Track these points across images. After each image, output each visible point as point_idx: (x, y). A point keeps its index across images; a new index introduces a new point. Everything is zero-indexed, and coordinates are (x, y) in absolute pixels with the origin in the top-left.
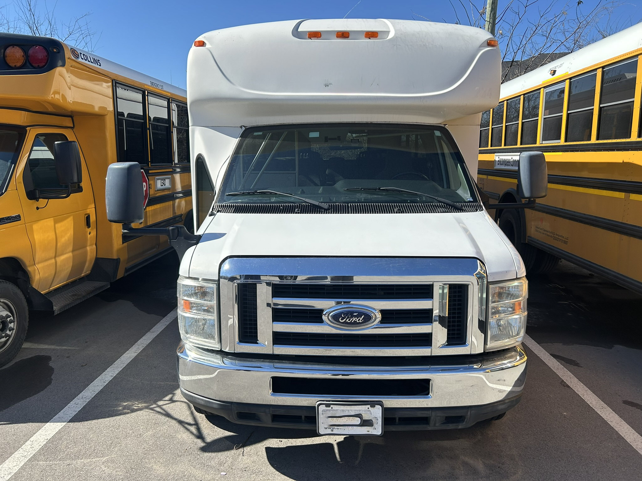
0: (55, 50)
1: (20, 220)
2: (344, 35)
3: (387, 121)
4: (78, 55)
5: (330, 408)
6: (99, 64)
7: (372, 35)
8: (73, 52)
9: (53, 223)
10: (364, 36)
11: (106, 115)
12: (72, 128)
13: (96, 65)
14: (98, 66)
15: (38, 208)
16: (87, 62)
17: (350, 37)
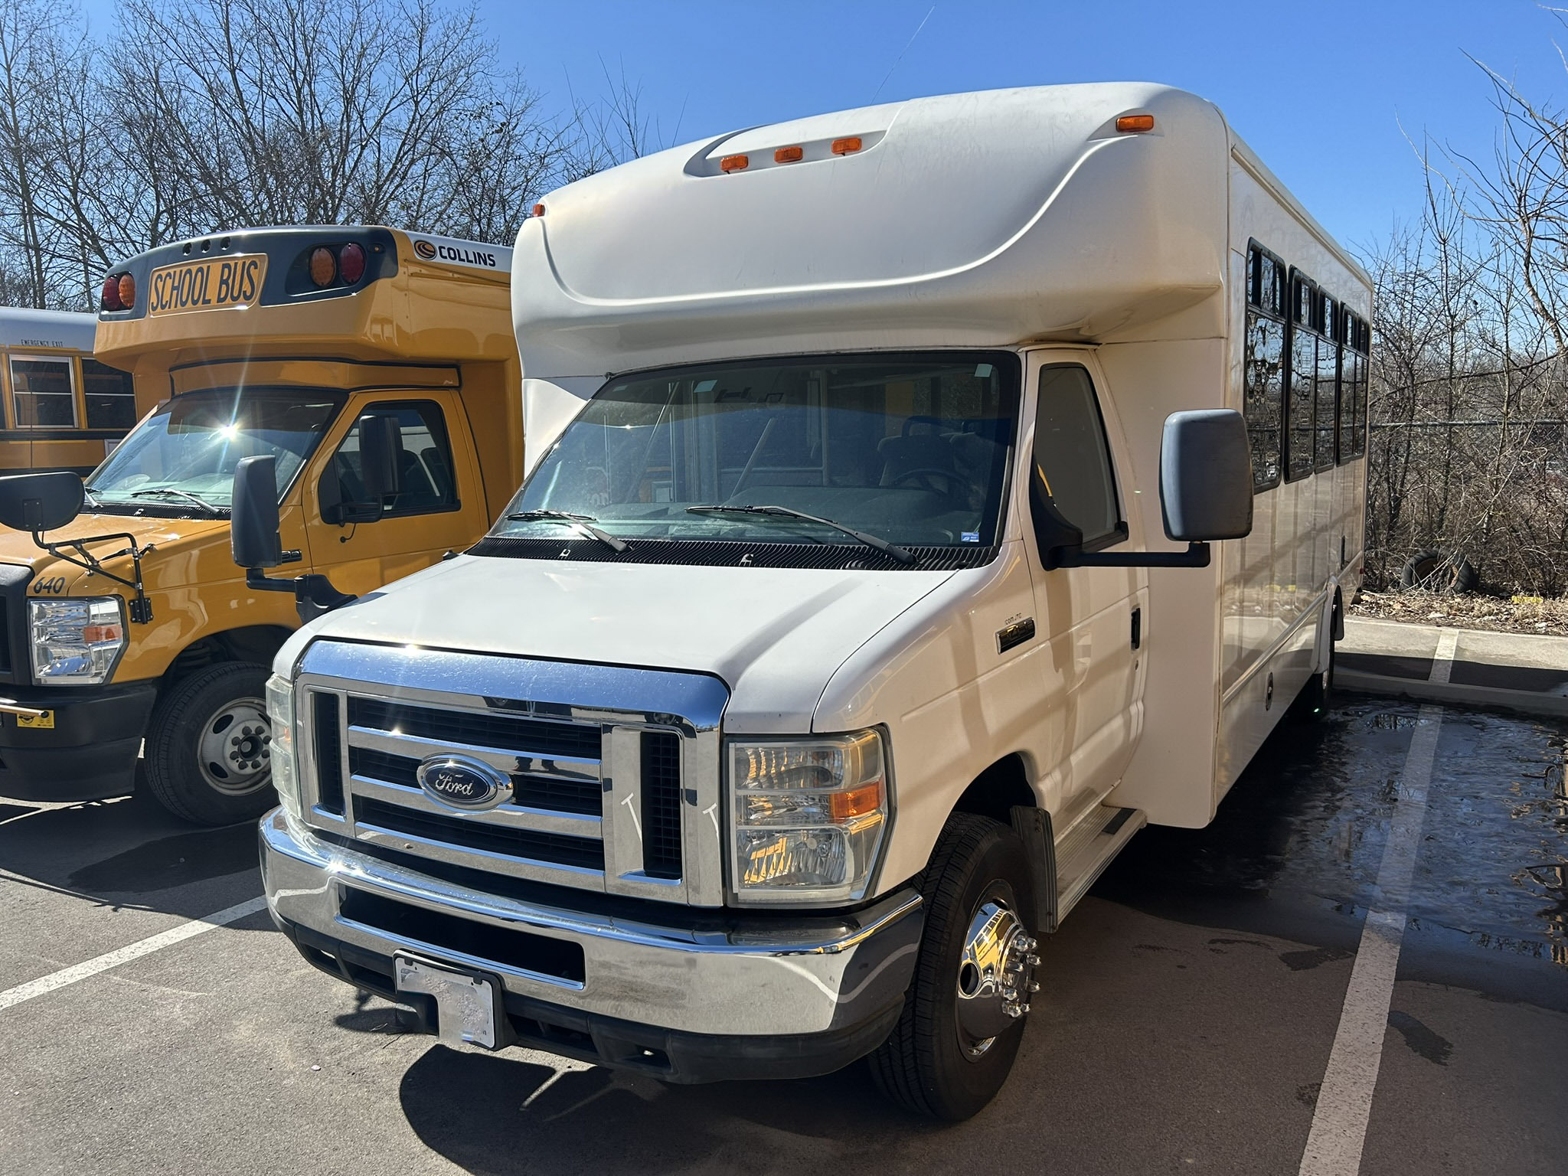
0: (377, 249)
1: (301, 559)
2: (791, 154)
3: (873, 346)
4: (434, 252)
5: (412, 968)
6: (488, 261)
7: (847, 145)
8: (421, 251)
9: (378, 568)
10: (830, 150)
11: (506, 360)
12: (458, 388)
13: (482, 266)
14: (488, 267)
15: (343, 540)
16: (457, 262)
17: (805, 156)
